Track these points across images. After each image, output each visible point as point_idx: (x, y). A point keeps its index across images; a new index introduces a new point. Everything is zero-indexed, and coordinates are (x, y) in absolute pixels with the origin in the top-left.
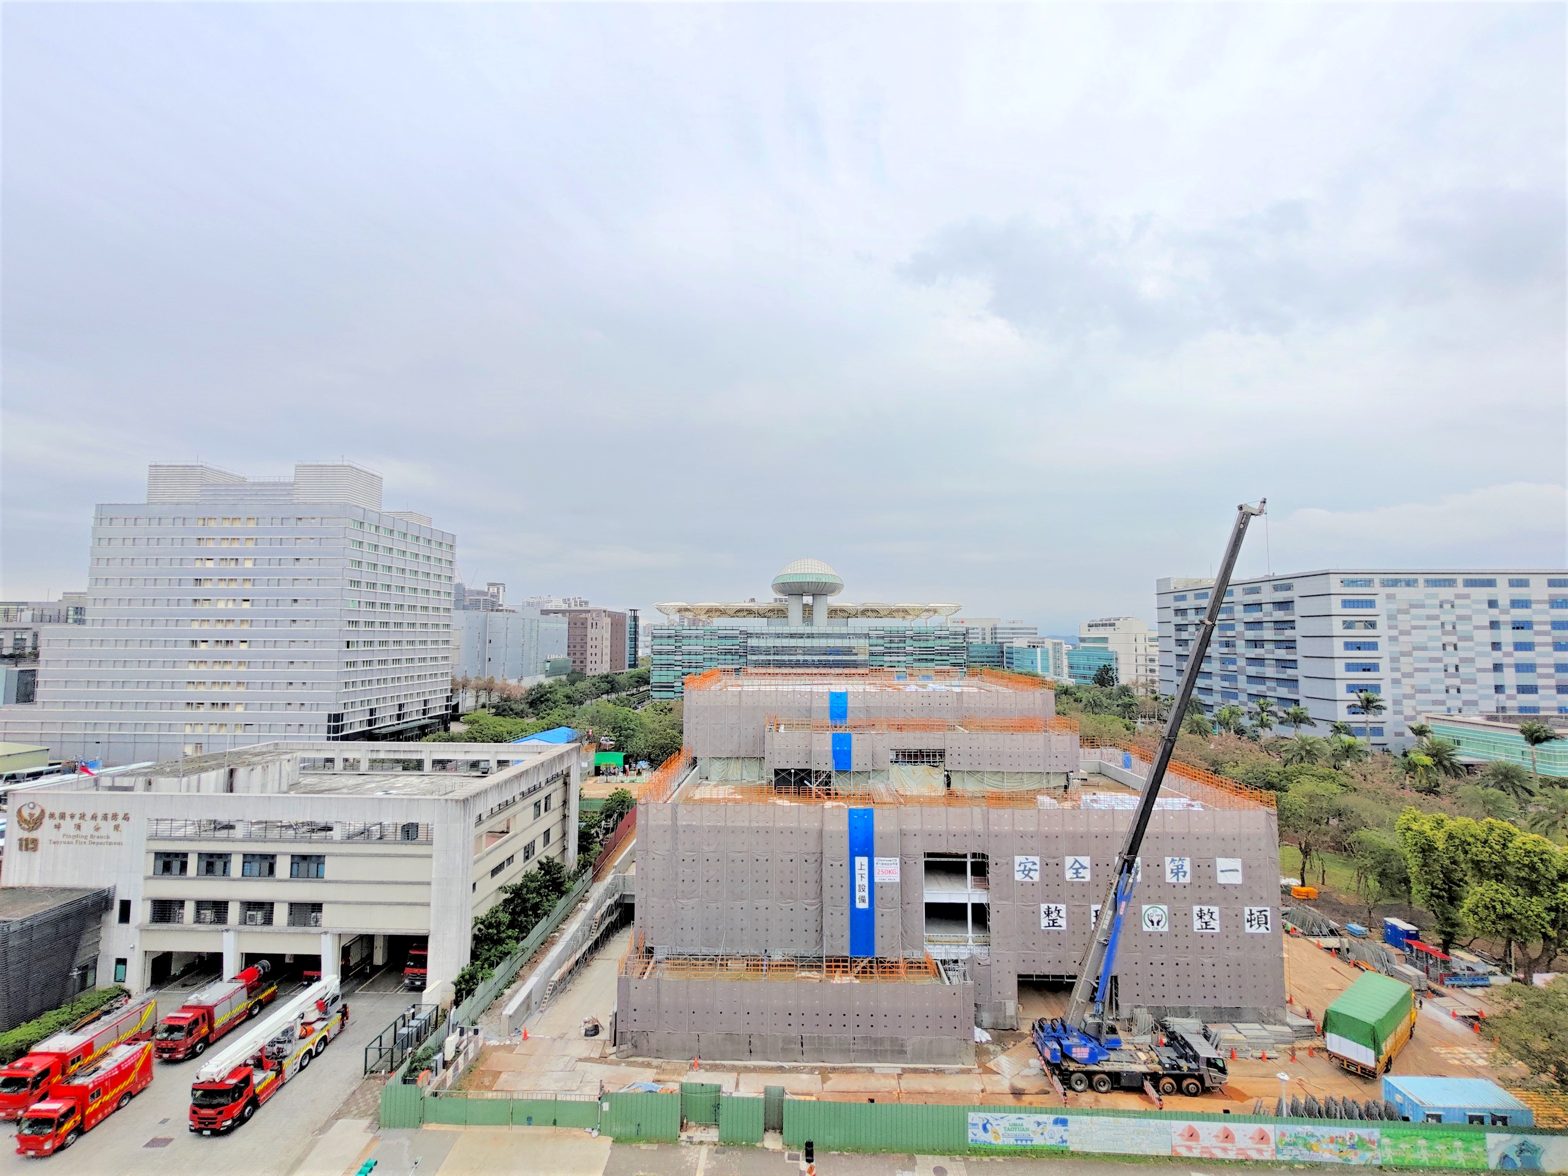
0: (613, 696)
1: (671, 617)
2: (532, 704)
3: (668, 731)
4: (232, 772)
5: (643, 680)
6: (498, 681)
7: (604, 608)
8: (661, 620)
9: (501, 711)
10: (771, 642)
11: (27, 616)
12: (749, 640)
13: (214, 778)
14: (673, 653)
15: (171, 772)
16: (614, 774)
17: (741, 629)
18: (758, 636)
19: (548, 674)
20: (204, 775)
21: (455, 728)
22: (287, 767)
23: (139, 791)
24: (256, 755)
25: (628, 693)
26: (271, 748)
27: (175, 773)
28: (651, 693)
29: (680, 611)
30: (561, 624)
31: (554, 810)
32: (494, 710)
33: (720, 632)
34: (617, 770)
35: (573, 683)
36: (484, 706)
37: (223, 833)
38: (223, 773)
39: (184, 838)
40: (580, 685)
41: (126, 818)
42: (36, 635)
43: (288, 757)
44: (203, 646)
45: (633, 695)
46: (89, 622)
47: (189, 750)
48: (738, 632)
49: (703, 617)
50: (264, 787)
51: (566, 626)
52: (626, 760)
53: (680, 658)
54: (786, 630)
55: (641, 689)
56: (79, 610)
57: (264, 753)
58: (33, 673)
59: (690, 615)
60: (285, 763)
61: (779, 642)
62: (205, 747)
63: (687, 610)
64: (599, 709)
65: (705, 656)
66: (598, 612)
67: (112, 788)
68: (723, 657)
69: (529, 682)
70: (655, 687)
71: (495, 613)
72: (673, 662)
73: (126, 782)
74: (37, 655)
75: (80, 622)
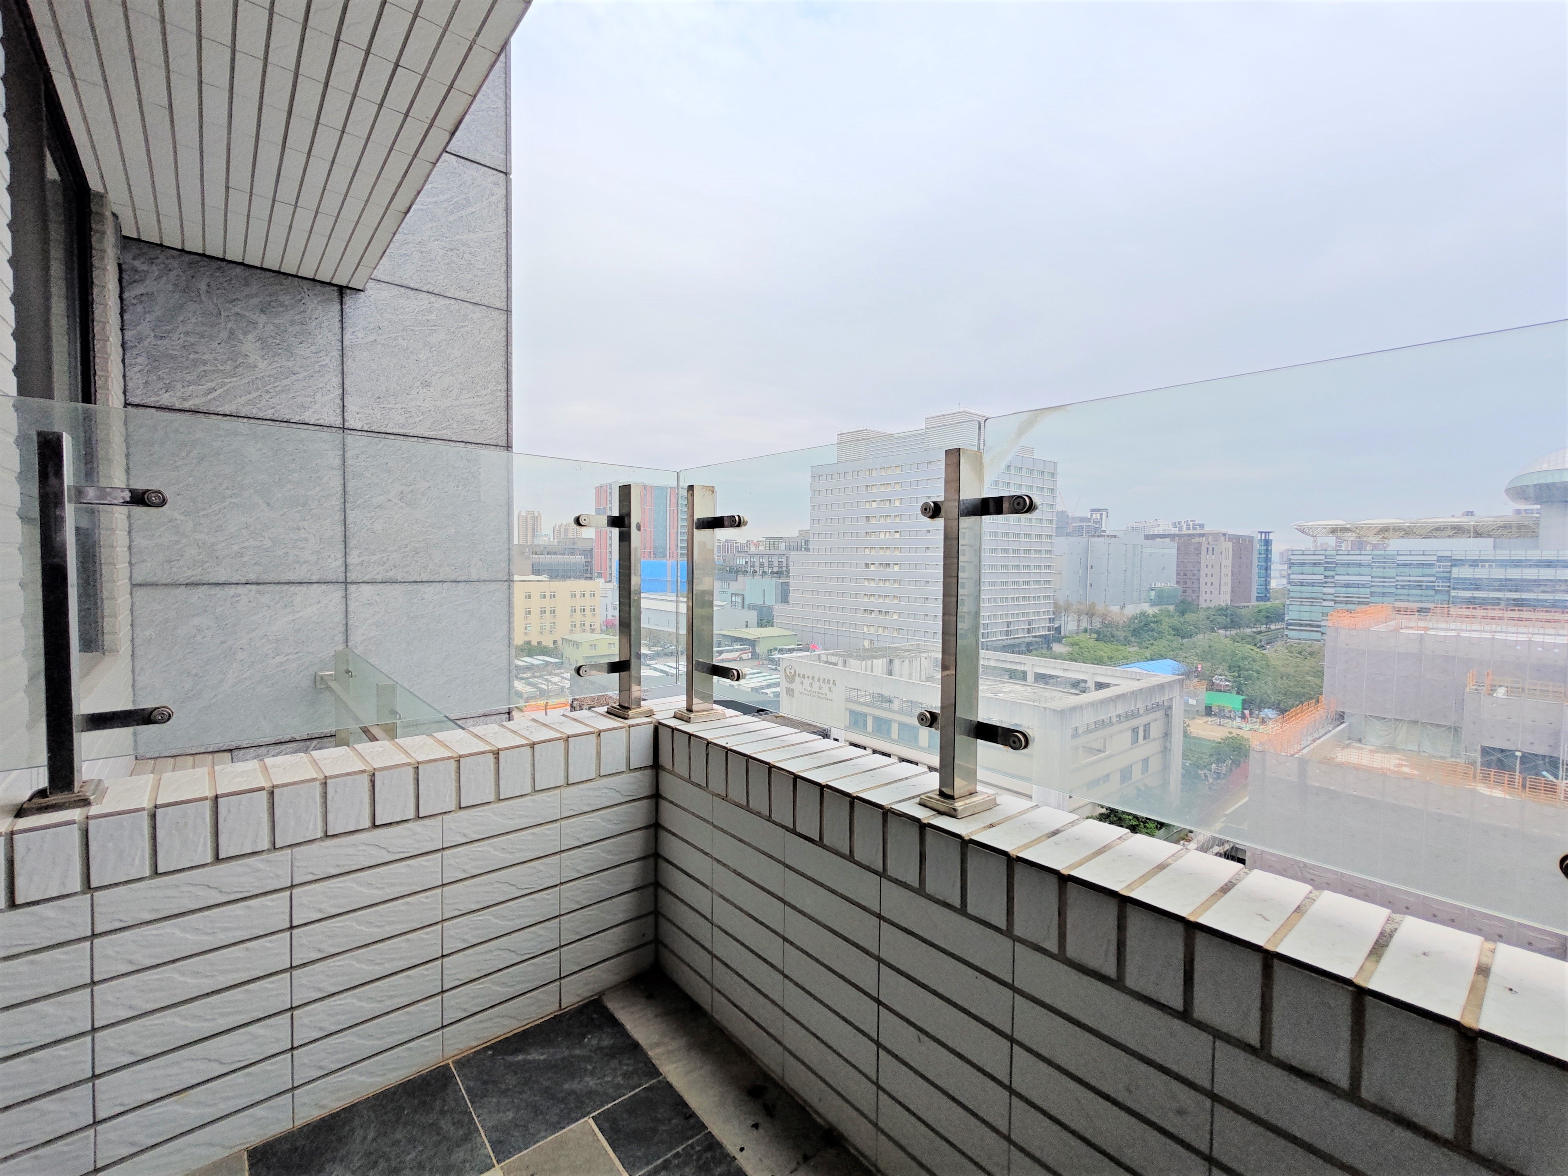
0: (1233, 632)
1: (1320, 540)
2: (1136, 633)
3: (1309, 678)
4: (891, 661)
5: (1274, 617)
6: (1100, 608)
7: (1224, 530)
8: (1305, 543)
9: (1100, 637)
10: (1499, 573)
11: (783, 545)
12: (1455, 570)
13: (880, 664)
14: (1324, 584)
15: (856, 656)
16: (1230, 718)
17: (1440, 554)
18: (1474, 564)
19: (1153, 604)
20: (875, 661)
21: (1057, 648)
22: (925, 663)
23: (840, 667)
24: (906, 651)
25: (1254, 630)
26: (914, 648)
27: (858, 658)
28: (1286, 632)
29: (1334, 531)
30: (1170, 550)
31: (1155, 739)
32: (1095, 636)
33: (1399, 558)
34: (1232, 714)
35: (1183, 613)
36: (1086, 631)
37: (886, 705)
38: (885, 660)
39: (864, 704)
40: (1190, 617)
41: (834, 684)
42: (787, 559)
43: (925, 655)
44: (872, 568)
45: (1260, 632)
46: (811, 550)
47: (867, 644)
48: (1435, 558)
49: (1374, 540)
50: (910, 676)
51: (1174, 552)
52: (1246, 704)
53: (1332, 590)
54: (1534, 555)
55: (1273, 627)
56: (807, 542)
57: (911, 650)
58: (787, 584)
59: (1351, 537)
60: (923, 659)
61: (1514, 574)
62: (876, 643)
63: (1345, 530)
64: (1212, 643)
65: (1373, 589)
66: (1216, 536)
67: (827, 662)
68: (1405, 592)
69: (1131, 610)
70: (1291, 625)
71: (1096, 539)
72: (1321, 596)
73: (834, 659)
74: (788, 572)
75: (807, 550)
